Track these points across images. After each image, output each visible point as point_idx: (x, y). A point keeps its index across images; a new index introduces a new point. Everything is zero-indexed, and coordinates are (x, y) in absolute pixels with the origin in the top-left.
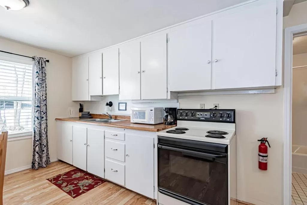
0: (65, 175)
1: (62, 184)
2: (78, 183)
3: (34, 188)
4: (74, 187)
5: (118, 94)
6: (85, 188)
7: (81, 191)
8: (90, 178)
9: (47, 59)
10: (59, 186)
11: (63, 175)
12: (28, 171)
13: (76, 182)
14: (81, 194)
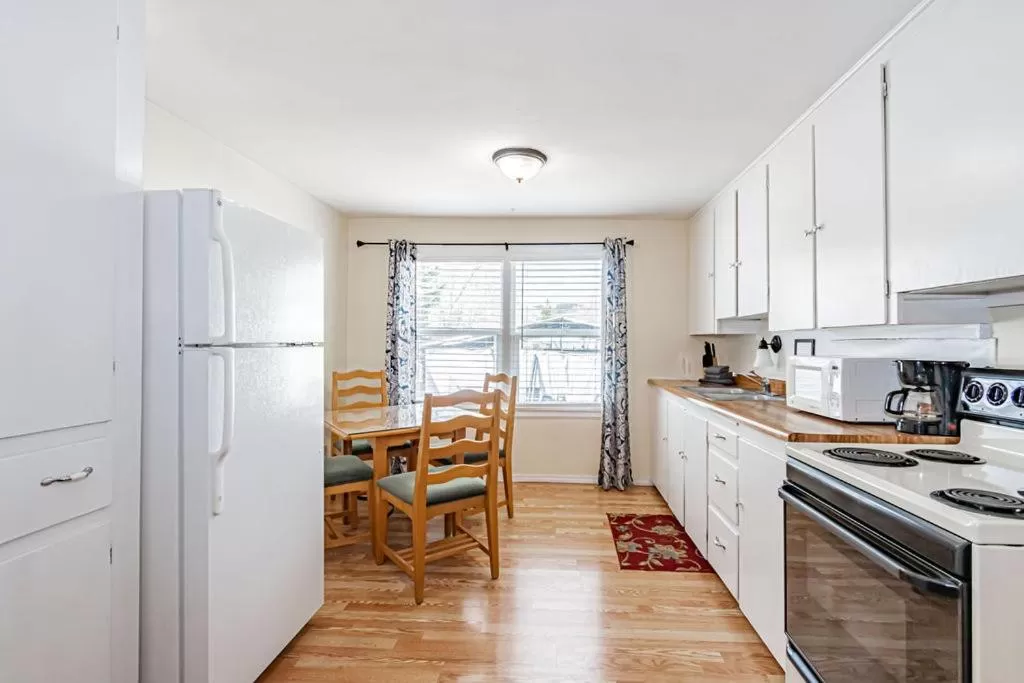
0: (641, 519)
1: (623, 533)
2: (652, 546)
3: (579, 520)
4: (637, 548)
5: (766, 311)
6: (657, 562)
7: (642, 564)
8: (686, 547)
9: (628, 240)
10: (616, 534)
11: (640, 519)
12: (592, 488)
13: (649, 542)
14: (638, 568)
